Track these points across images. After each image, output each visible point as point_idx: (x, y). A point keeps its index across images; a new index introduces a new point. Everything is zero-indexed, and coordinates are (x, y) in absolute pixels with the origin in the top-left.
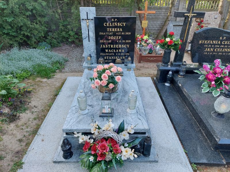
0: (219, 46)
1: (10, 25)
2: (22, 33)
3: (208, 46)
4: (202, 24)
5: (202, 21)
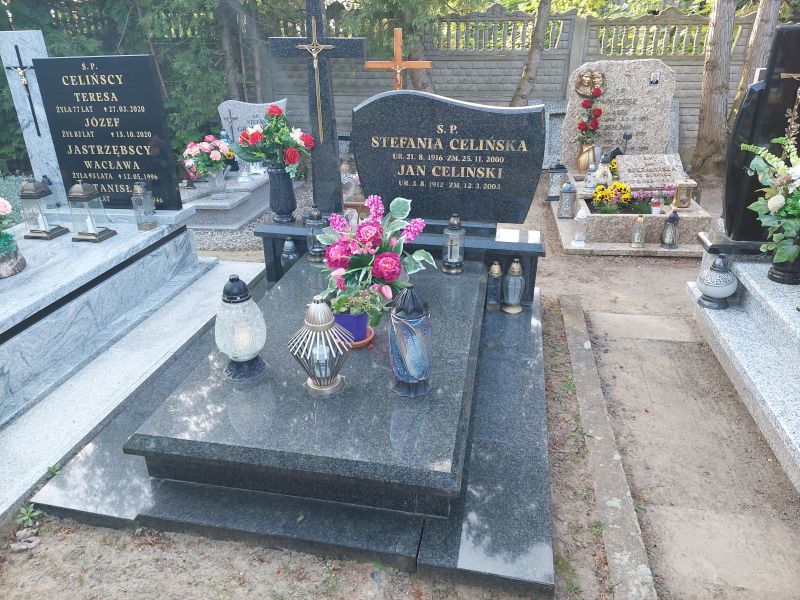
0: (440, 158)
3: (405, 155)
4: (598, 105)
5: (597, 94)
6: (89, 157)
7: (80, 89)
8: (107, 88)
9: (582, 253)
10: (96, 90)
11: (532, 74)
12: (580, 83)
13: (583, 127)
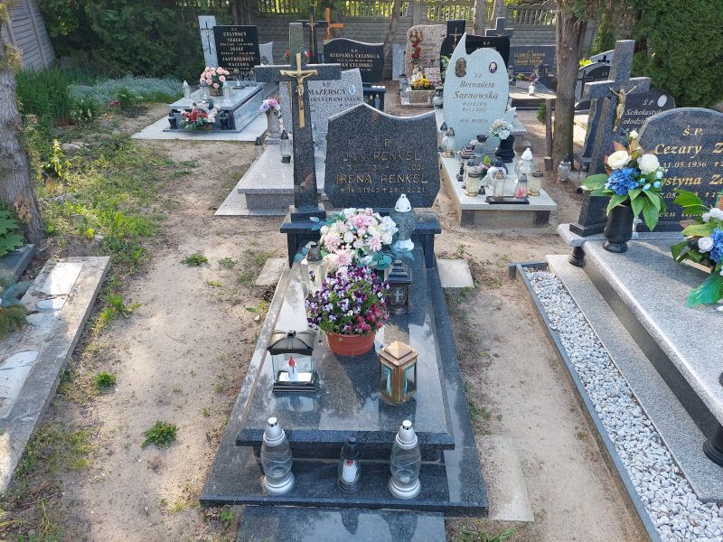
1: (122, 46)
2: (138, 58)
4: (419, 46)
5: (418, 41)
6: (231, 62)
7: (230, 37)
8: (240, 37)
9: (408, 106)
10: (235, 37)
11: (393, 30)
12: (411, 36)
13: (413, 56)
